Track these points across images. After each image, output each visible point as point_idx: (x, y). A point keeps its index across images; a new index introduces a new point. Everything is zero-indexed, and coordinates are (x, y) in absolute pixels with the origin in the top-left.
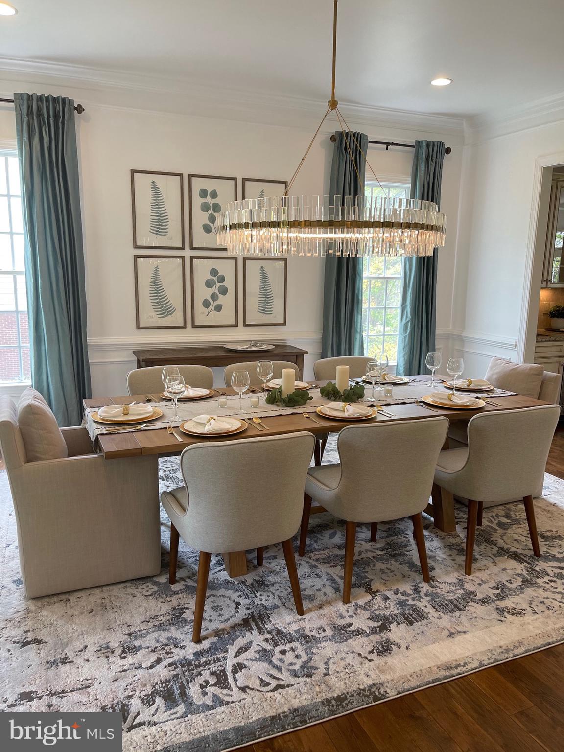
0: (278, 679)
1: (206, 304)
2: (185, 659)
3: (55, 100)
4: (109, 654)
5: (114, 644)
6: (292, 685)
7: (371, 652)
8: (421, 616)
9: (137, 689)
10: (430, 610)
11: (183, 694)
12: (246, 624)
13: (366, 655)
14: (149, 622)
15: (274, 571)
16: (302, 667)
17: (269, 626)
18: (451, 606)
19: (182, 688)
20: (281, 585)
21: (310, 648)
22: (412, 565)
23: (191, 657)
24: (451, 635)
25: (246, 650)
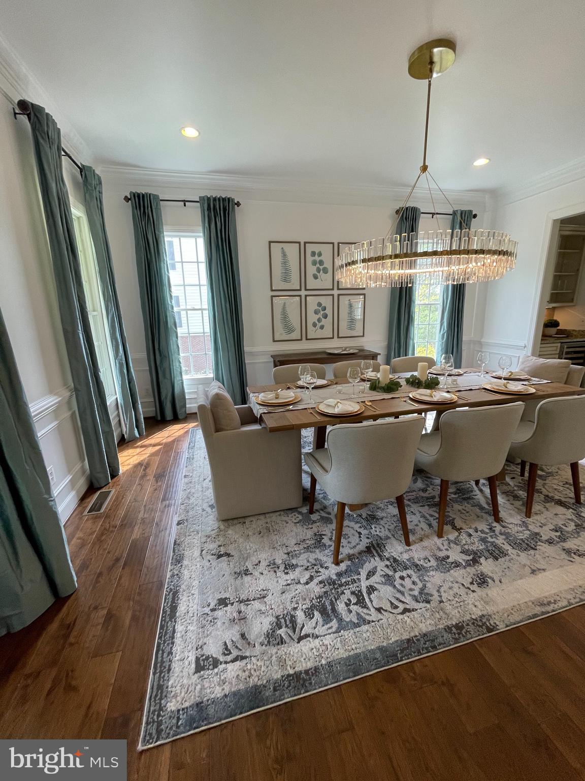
0: (403, 602)
1: (314, 325)
2: (330, 578)
3: (224, 199)
4: (276, 569)
5: (279, 562)
6: (416, 610)
7: (472, 583)
8: (504, 554)
9: (299, 603)
10: (506, 547)
11: (334, 610)
12: (369, 550)
13: (469, 585)
14: (300, 544)
15: (380, 508)
16: (421, 593)
17: (386, 554)
18: (524, 545)
19: (332, 604)
20: (388, 519)
21: (422, 575)
22: (482, 508)
23: (334, 577)
24: (533, 572)
25: (374, 574)
